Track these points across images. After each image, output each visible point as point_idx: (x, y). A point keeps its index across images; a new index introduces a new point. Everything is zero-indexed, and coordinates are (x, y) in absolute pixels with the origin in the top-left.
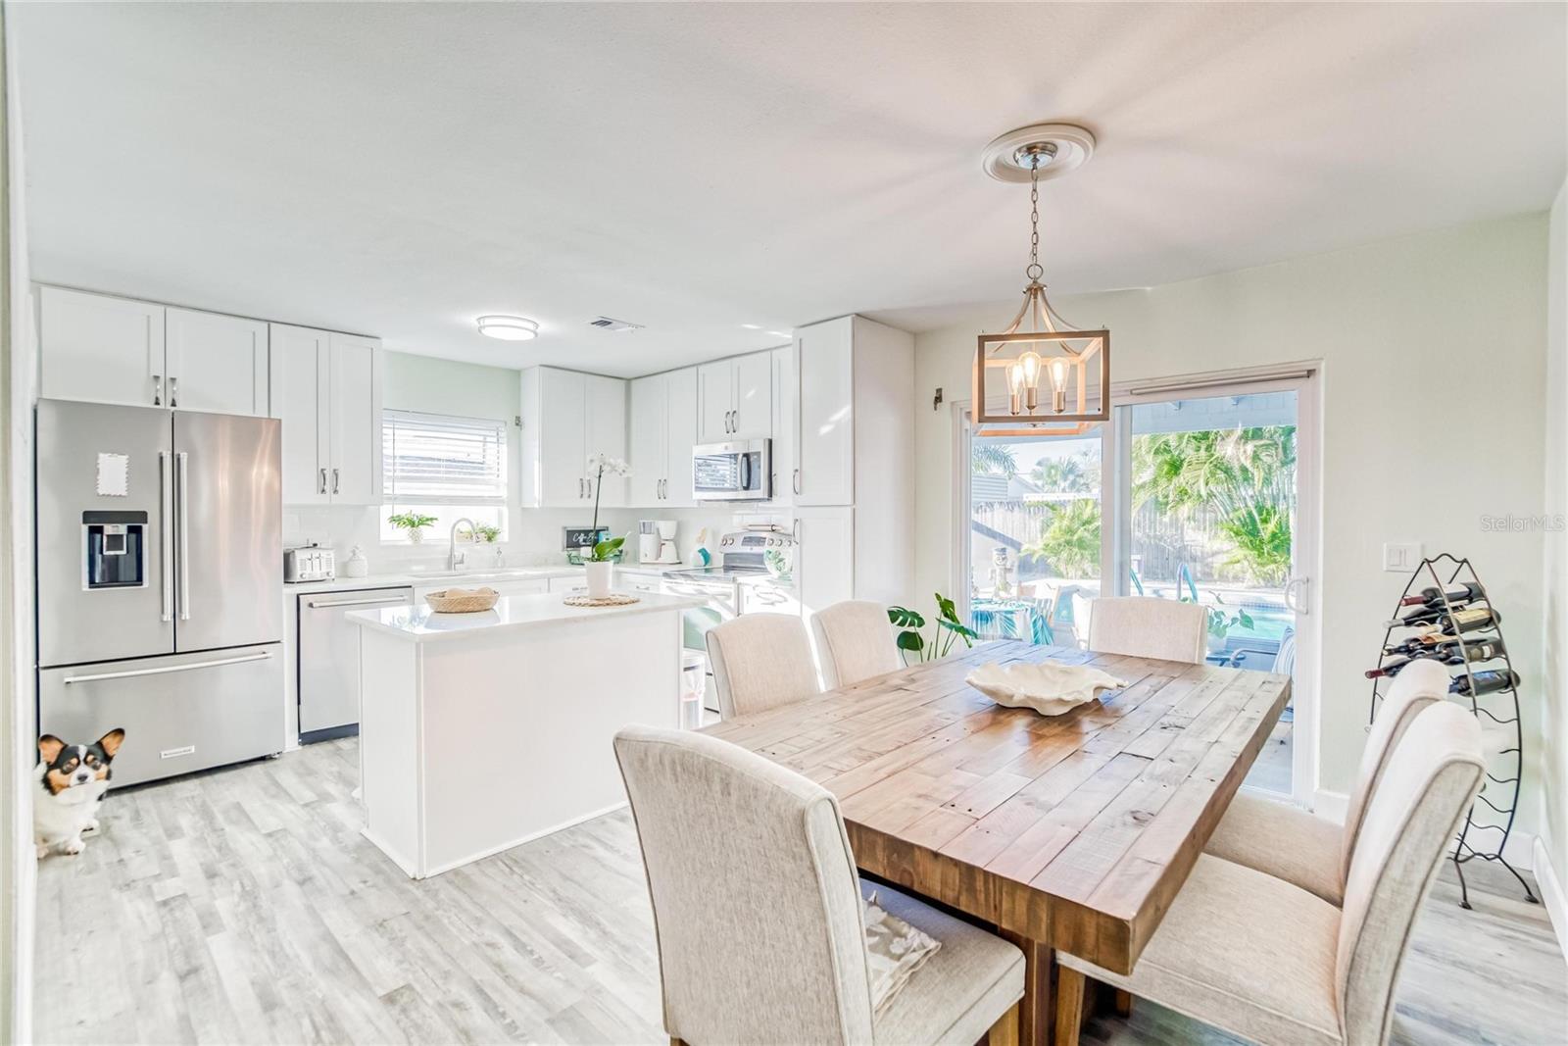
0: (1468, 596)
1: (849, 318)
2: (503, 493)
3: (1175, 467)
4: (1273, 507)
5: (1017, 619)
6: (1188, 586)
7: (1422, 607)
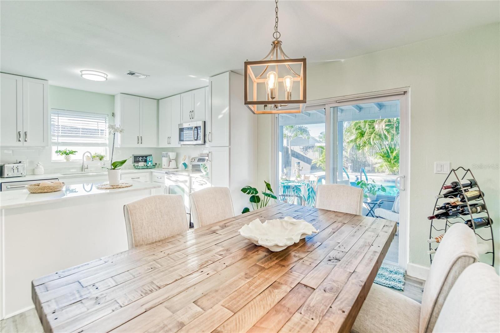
0: (470, 185)
1: (228, 72)
2: (107, 142)
3: (362, 134)
4: (395, 148)
5: (302, 189)
6: (364, 174)
7: (451, 190)
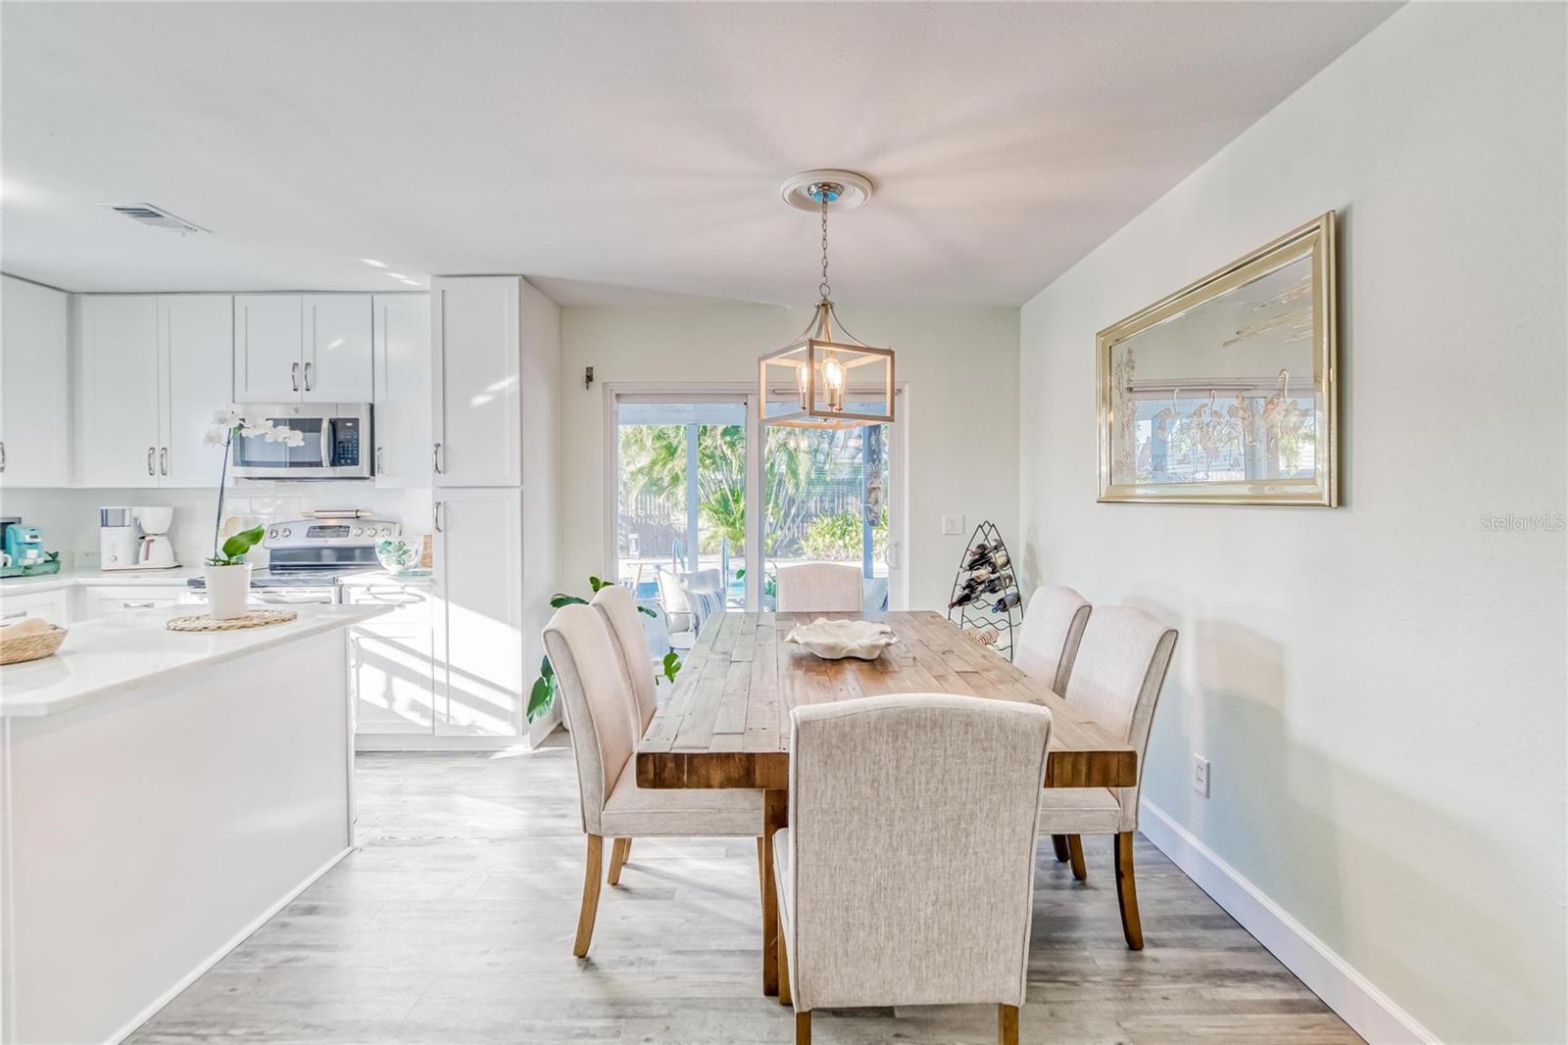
0: (996, 548)
1: (516, 279)
3: (671, 451)
7: (977, 557)
